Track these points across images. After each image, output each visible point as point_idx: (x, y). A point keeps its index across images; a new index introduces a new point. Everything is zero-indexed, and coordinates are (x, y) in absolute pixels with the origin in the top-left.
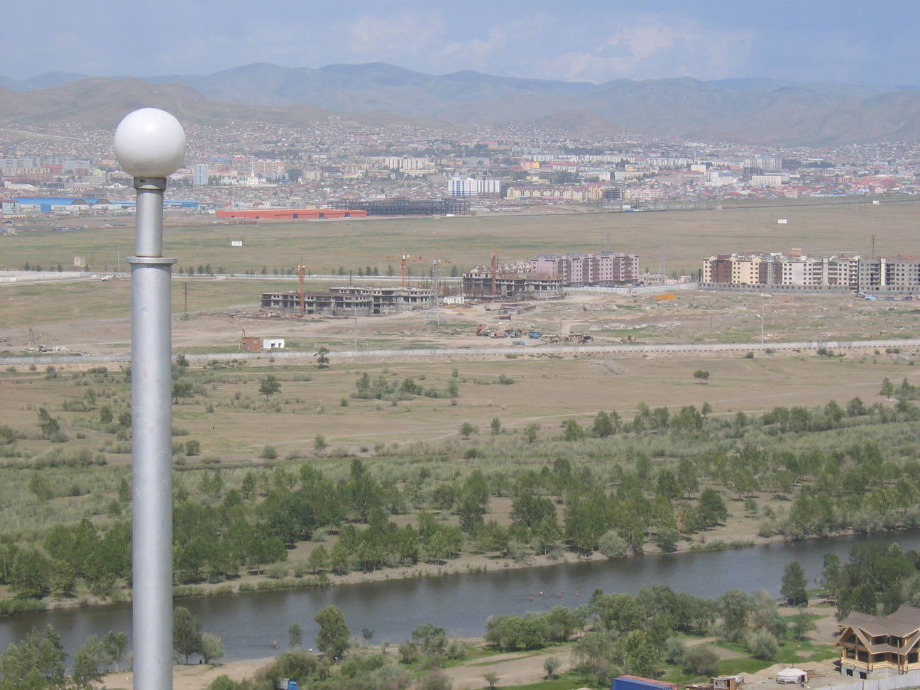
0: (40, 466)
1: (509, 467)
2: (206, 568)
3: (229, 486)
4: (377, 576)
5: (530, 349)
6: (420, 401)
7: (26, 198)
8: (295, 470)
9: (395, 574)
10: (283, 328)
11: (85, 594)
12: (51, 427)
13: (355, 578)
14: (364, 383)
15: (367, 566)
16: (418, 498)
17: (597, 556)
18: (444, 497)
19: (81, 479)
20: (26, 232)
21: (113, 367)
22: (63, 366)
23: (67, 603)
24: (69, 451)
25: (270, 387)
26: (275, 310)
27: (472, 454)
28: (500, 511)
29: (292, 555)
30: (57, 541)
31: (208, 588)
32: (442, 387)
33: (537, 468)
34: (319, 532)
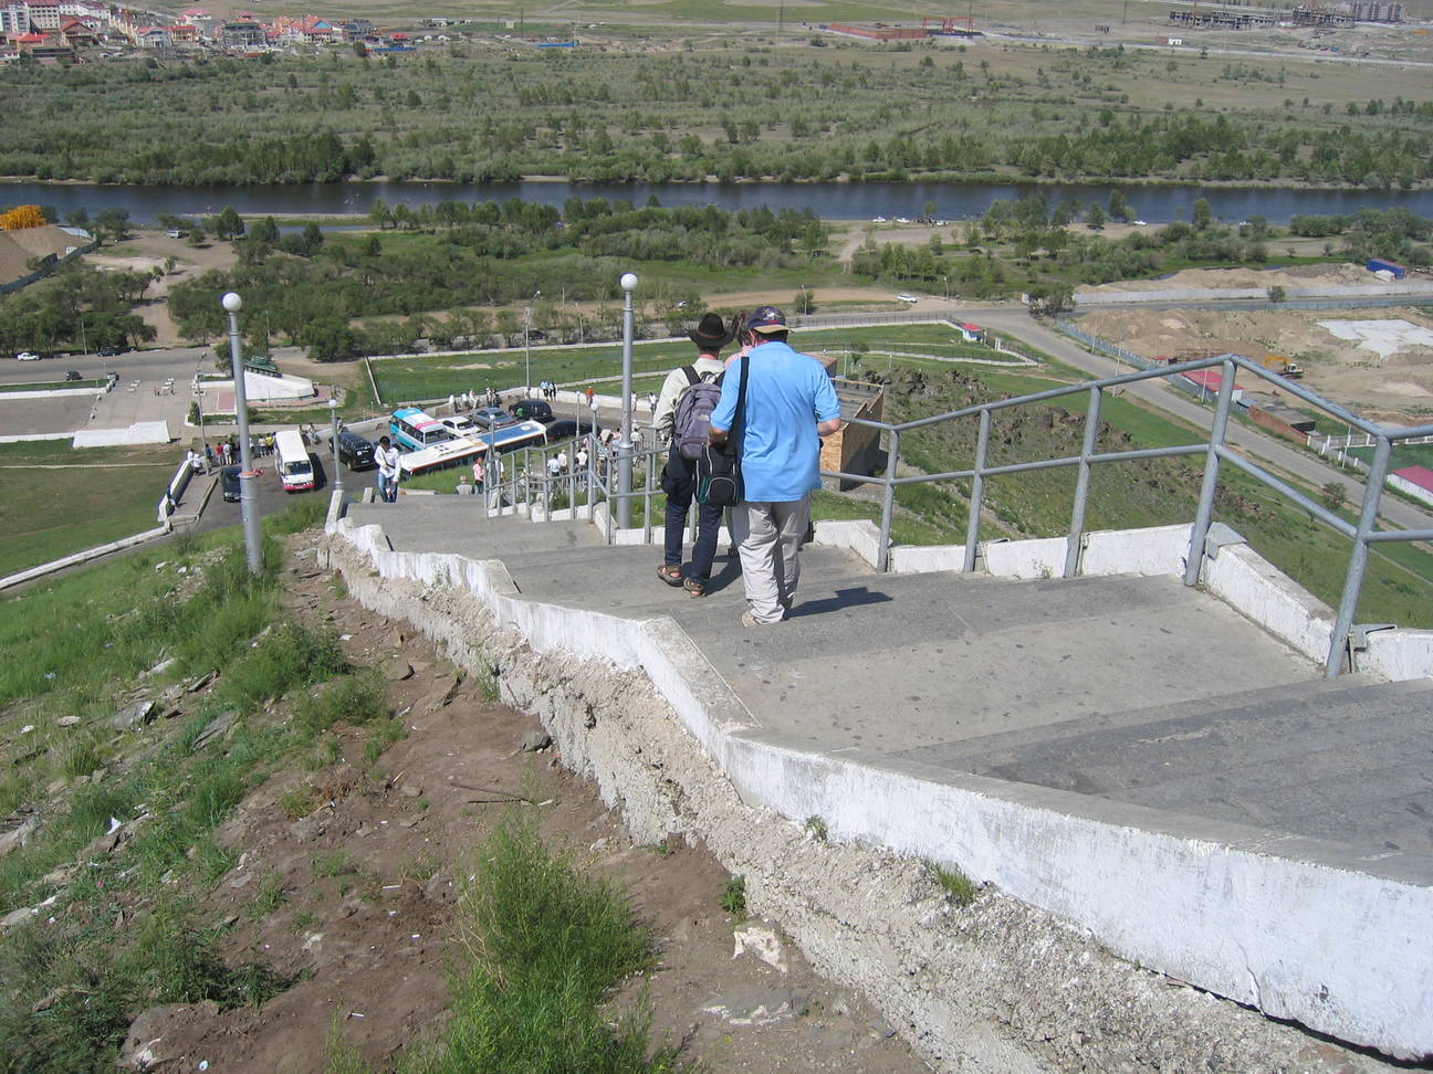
0: (1037, 102)
1: (1312, 128)
2: (1129, 169)
3: (1144, 123)
4: (1228, 184)
6: (1259, 83)
9: (1239, 184)
10: (1182, 34)
12: (1044, 82)
13: (1215, 184)
14: (1227, 70)
15: (1224, 178)
16: (1255, 142)
17: (1361, 187)
18: (1272, 143)
19: (1061, 111)
21: (1080, 48)
23: (1050, 181)
24: (1054, 94)
25: (1172, 67)
26: (1177, 21)
27: (1289, 118)
28: (1304, 154)
29: (1179, 166)
30: (1045, 145)
31: (1128, 180)
33: (1329, 130)
34: (1196, 155)
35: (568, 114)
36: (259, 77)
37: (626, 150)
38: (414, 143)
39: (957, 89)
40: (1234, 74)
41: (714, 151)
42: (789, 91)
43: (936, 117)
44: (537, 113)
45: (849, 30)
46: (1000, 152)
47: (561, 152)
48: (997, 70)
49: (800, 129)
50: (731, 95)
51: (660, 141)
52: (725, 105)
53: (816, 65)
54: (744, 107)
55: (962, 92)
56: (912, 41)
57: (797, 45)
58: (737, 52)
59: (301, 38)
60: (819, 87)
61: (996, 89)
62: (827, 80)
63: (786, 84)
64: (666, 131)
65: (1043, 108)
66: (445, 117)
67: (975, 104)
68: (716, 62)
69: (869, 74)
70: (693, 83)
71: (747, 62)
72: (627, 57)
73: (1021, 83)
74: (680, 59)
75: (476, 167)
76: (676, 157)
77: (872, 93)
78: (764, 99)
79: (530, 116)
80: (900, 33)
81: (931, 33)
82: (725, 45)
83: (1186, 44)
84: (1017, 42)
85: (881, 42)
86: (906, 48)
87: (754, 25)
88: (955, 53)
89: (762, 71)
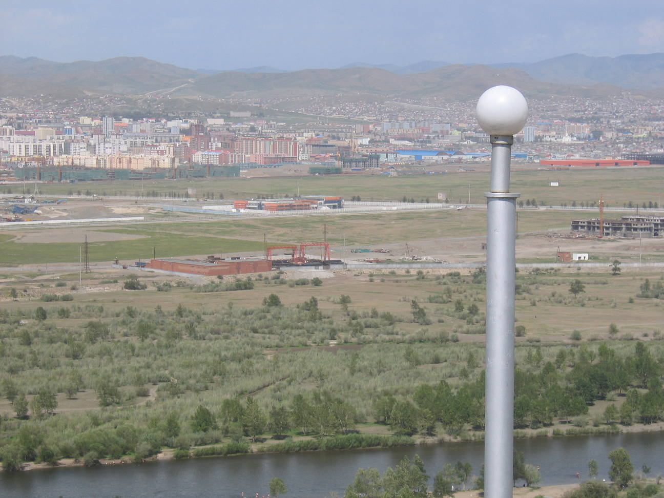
0: (412, 342)
2: (529, 418)
3: (546, 359)
4: (654, 427)
7: (405, 150)
8: (595, 349)
10: (587, 246)
11: (442, 434)
12: (420, 315)
13: (637, 428)
14: (646, 286)
15: (645, 420)
19: (442, 352)
20: (403, 175)
21: (464, 272)
22: (429, 270)
23: (430, 440)
24: (433, 331)
25: (577, 288)
26: (581, 232)
29: (591, 410)
30: (423, 395)
31: (529, 432)
34: (612, 394)
39: (310, 332)
42: (97, 347)
43: (286, 369)
45: (173, 267)
48: (361, 306)
49: (109, 395)
50: (21, 356)
52: (13, 371)
53: (131, 313)
54: (38, 371)
55: (317, 336)
56: (254, 276)
57: (107, 289)
58: (28, 303)
60: (135, 341)
61: (358, 330)
62: (145, 331)
63: (92, 340)
65: (419, 350)
67: (334, 350)
69: (199, 320)
71: (42, 314)
73: (390, 319)
77: (203, 344)
78: (63, 360)
80: (238, 267)
81: (278, 264)
82: (14, 294)
83: (593, 258)
84: (386, 269)
85: (214, 278)
86: (247, 286)
87: (51, 267)
88: (309, 288)
89: (62, 323)
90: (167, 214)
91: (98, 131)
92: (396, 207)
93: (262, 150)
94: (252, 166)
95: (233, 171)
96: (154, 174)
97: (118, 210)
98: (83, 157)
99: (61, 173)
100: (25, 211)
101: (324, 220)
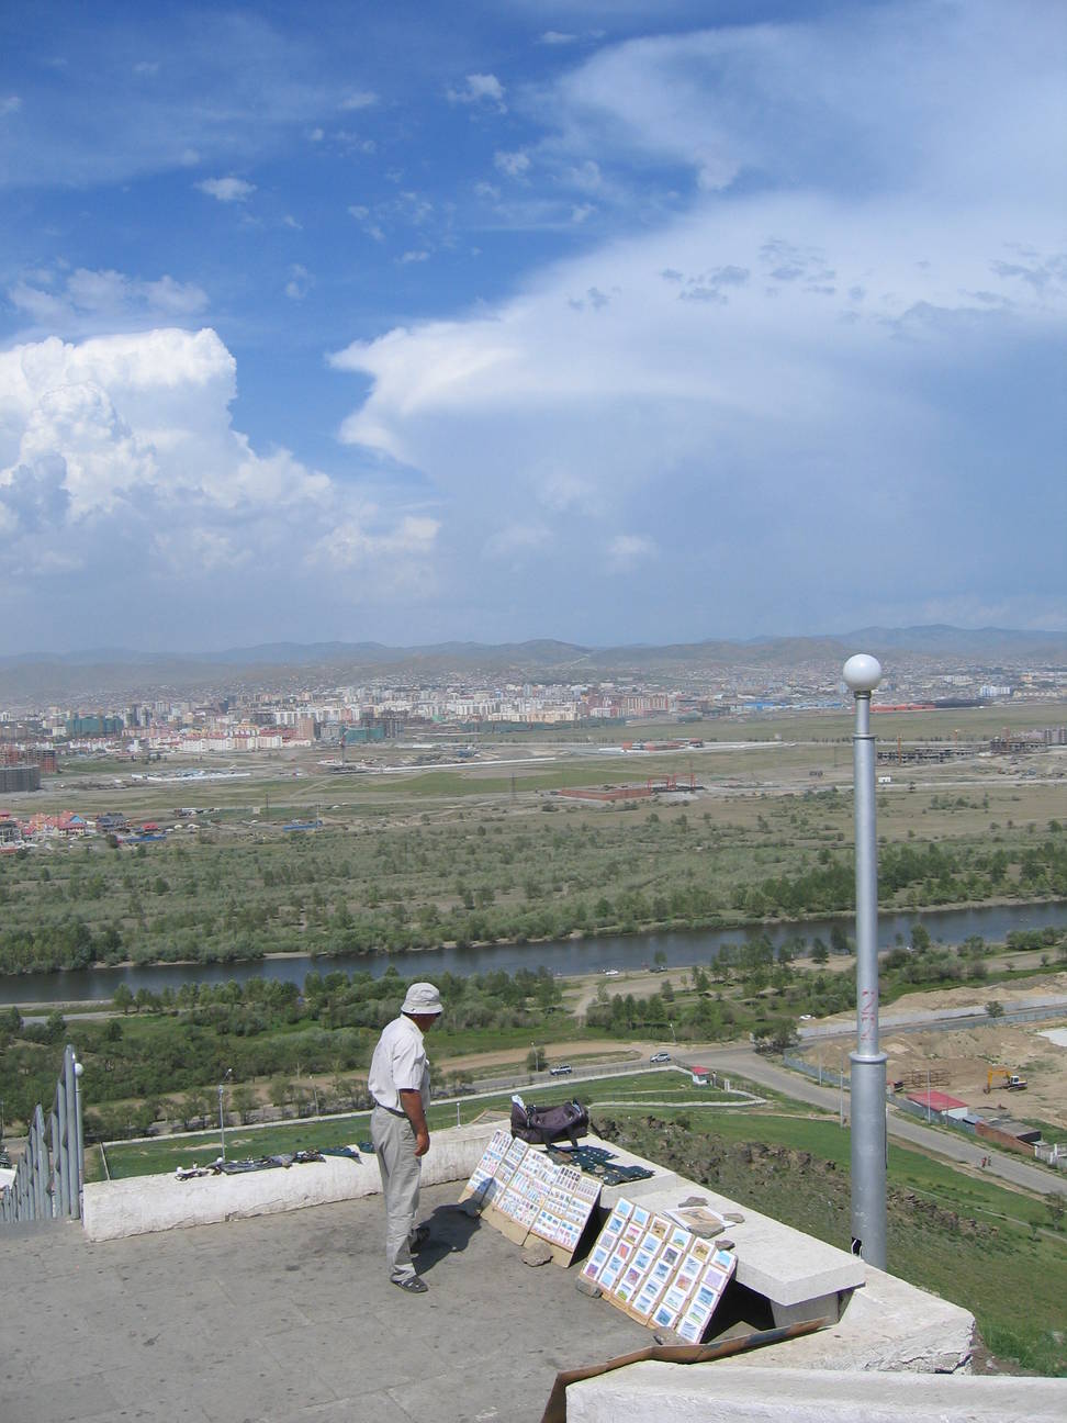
0: (758, 847)
1: (1018, 848)
4: (944, 907)
5: (1029, 781)
6: (966, 811)
7: (750, 702)
8: (898, 849)
9: (954, 906)
10: (890, 772)
11: (784, 916)
12: (764, 826)
13: (932, 908)
14: (935, 801)
15: (938, 902)
16: (967, 865)
18: (981, 864)
19: (781, 853)
20: (748, 721)
21: (796, 793)
22: (770, 793)
23: (774, 920)
24: (774, 838)
25: (883, 803)
26: (885, 761)
27: (997, 840)
28: (1014, 872)
29: (896, 895)
30: (769, 887)
31: (850, 913)
32: (979, 802)
33: (1035, 848)
34: (911, 883)
35: (310, 892)
36: (13, 871)
37: (365, 923)
38: (161, 928)
39: (682, 841)
40: (940, 804)
41: (449, 918)
42: (521, 856)
43: (665, 870)
44: (281, 893)
45: (578, 794)
46: (724, 896)
47: (303, 927)
48: (719, 820)
49: (533, 891)
50: (467, 863)
51: (399, 913)
52: (461, 874)
53: (548, 829)
54: (480, 873)
55: (687, 844)
56: (638, 799)
57: (530, 812)
58: (472, 823)
59: (55, 833)
60: (551, 850)
61: (718, 838)
62: (558, 843)
63: (520, 849)
64: (404, 903)
65: (763, 853)
66: (192, 900)
67: (700, 854)
68: (453, 833)
69: (598, 834)
70: (431, 855)
71: (482, 831)
72: (368, 833)
73: (743, 831)
74: (418, 832)
75: (220, 947)
76: (415, 926)
77: (602, 851)
78: (499, 865)
79: (275, 895)
80: (627, 794)
81: (657, 790)
82: (461, 817)
83: (894, 780)
84: (738, 792)
85: (609, 802)
86: (634, 807)
87: (489, 796)
88: (679, 808)
89: (497, 838)
90: (572, 755)
91: (520, 695)
92: (744, 745)
93: (641, 706)
94: (635, 718)
95: (623, 720)
96: (562, 726)
97: (536, 753)
98: (509, 714)
99: (494, 726)
100: (468, 755)
101: (689, 756)
